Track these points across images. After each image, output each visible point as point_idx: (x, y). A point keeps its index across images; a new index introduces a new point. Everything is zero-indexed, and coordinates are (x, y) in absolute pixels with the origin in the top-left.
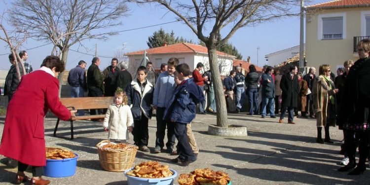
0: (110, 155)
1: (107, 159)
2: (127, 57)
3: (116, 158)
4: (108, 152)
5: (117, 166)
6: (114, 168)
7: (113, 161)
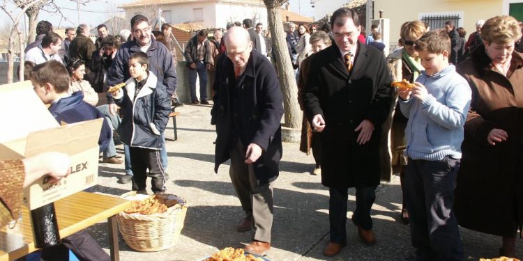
0: (141, 226)
1: (135, 234)
2: (122, 10)
3: (153, 230)
4: (137, 221)
5: (154, 243)
6: (149, 245)
7: (147, 235)
